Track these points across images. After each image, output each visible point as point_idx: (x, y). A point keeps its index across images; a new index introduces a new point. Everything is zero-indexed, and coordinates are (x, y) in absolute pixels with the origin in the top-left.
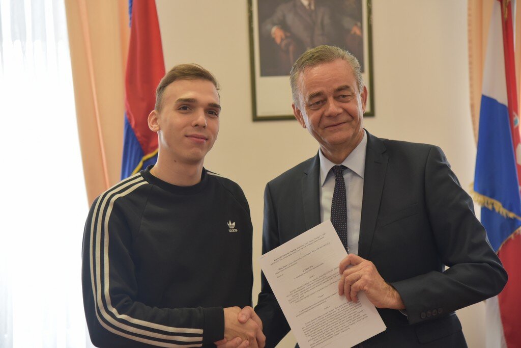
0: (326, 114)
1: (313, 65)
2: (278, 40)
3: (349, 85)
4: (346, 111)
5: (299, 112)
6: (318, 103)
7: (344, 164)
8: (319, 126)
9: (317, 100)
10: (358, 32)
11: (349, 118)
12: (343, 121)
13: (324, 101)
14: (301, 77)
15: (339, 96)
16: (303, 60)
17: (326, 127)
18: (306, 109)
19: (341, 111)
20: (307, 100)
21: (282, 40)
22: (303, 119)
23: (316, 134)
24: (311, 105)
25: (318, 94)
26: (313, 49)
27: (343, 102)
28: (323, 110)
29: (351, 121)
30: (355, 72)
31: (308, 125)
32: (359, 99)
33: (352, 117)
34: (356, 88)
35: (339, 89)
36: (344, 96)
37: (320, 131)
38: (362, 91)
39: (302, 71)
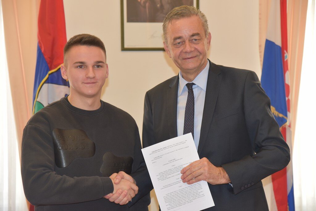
0: (184, 51)
3: (199, 33)
4: (196, 49)
5: (167, 47)
6: (179, 43)
7: (194, 82)
8: (179, 58)
11: (198, 54)
12: (194, 56)
13: (183, 42)
14: (169, 26)
15: (192, 40)
16: (172, 14)
17: (184, 59)
18: (172, 47)
19: (193, 49)
20: (172, 41)
23: (176, 62)
24: (175, 44)
25: (179, 38)
26: (178, 7)
27: (195, 44)
28: (182, 48)
29: (199, 56)
30: (204, 24)
31: (172, 56)
32: (205, 41)
33: (201, 53)
34: (204, 35)
35: (193, 35)
36: (196, 40)
37: (180, 61)
38: (207, 37)
39: (170, 23)
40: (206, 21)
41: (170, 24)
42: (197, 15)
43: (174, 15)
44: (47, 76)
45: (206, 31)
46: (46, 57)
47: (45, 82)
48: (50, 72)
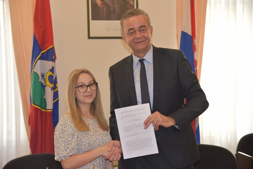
0: (136, 38)
1: (130, 17)
2: (99, 5)
3: (145, 25)
4: (143, 36)
5: (124, 36)
6: (132, 33)
7: (144, 58)
8: (132, 43)
9: (132, 31)
10: (132, 3)
11: (145, 39)
12: (142, 41)
13: (135, 32)
14: (125, 22)
15: (141, 30)
16: (126, 14)
17: (135, 43)
18: (127, 35)
19: (141, 36)
20: (127, 31)
21: (101, 5)
22: (126, 39)
23: (130, 45)
24: (129, 34)
25: (132, 29)
27: (142, 33)
28: (134, 36)
29: (146, 41)
30: (147, 20)
31: (128, 42)
32: (149, 31)
33: (147, 39)
34: (148, 27)
35: (141, 27)
36: (143, 30)
37: (133, 45)
38: (150, 28)
39: (125, 19)
40: (149, 18)
41: (125, 21)
42: (143, 14)
43: (128, 15)
44: (40, 55)
45: (149, 24)
46: (39, 42)
47: (39, 59)
48: (42, 52)
